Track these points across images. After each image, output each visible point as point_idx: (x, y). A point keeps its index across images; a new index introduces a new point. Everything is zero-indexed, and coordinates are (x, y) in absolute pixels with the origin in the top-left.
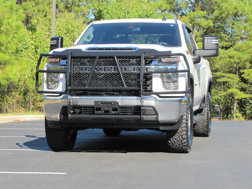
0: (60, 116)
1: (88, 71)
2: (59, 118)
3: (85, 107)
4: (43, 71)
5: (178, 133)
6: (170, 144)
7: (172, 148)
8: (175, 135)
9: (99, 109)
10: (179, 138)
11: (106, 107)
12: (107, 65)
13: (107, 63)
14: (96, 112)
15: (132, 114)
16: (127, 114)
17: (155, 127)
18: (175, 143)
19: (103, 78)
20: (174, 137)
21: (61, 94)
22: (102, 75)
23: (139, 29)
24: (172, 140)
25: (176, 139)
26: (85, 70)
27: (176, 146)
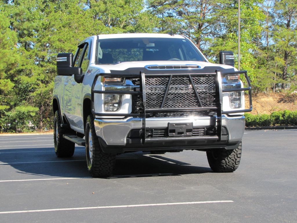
0: (127, 140)
1: (158, 91)
2: (125, 142)
3: (156, 129)
4: (100, 92)
5: (234, 152)
6: (223, 163)
7: (224, 167)
8: (231, 154)
9: (173, 131)
10: (234, 157)
11: (181, 129)
12: (180, 84)
13: (182, 81)
14: (170, 134)
15: (203, 135)
16: (198, 135)
17: (221, 147)
18: (229, 163)
19: (174, 98)
20: (230, 156)
21: (126, 116)
22: (172, 94)
23: (153, 45)
24: (226, 160)
25: (231, 158)
26: (155, 90)
27: (229, 165)
